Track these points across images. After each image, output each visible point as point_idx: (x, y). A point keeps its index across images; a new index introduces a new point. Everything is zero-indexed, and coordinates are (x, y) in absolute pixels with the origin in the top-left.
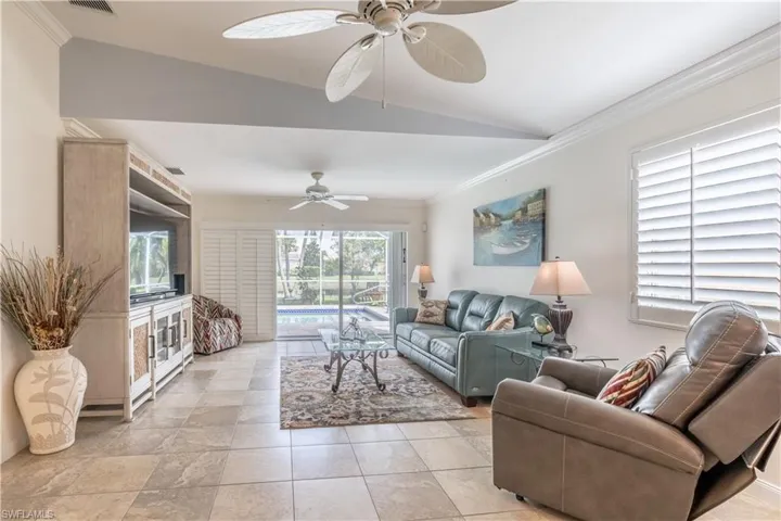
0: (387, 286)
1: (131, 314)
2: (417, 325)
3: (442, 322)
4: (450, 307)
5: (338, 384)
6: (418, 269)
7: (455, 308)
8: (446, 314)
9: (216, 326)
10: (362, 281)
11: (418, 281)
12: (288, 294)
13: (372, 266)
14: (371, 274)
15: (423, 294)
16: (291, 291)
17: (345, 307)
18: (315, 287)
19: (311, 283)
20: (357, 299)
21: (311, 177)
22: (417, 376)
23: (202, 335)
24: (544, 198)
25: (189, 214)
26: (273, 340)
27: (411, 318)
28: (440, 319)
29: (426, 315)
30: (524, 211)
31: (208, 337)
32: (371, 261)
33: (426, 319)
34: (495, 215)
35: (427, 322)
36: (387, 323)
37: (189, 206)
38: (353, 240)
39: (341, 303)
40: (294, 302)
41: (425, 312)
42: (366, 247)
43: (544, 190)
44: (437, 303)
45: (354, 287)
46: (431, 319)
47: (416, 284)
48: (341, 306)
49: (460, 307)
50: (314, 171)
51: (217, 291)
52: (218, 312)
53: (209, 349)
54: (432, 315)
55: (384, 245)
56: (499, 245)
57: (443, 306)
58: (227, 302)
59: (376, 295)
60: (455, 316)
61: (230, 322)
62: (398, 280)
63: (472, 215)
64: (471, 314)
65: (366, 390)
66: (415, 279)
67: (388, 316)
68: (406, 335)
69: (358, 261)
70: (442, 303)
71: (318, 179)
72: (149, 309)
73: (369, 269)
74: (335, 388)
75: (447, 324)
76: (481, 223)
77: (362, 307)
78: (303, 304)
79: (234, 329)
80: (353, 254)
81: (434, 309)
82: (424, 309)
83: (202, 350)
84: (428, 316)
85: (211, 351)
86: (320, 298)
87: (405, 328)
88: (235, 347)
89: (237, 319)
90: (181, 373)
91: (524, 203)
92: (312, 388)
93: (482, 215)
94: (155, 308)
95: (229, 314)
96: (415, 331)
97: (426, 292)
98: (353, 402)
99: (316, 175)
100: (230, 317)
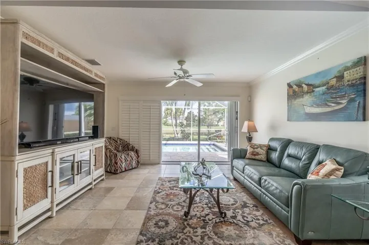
0: (226, 133)
1: (17, 158)
2: (247, 161)
3: (265, 160)
4: (270, 149)
5: (189, 210)
6: (246, 123)
7: (275, 150)
8: (268, 154)
9: (122, 156)
10: (213, 129)
11: (246, 131)
12: (176, 135)
13: (218, 122)
14: (217, 125)
15: (250, 139)
16: (177, 134)
17: (201, 142)
18: (189, 132)
19: (187, 130)
20: (210, 139)
21: (177, 64)
22: (250, 202)
23: (113, 161)
24: (365, 64)
25: (103, 89)
26: (159, 164)
27: (243, 155)
28: (263, 157)
29: (253, 154)
30: (340, 78)
31: (116, 163)
32: (218, 119)
33: (253, 157)
34: (308, 85)
35: (254, 160)
36: (226, 153)
37: (104, 84)
38: (209, 109)
39: (199, 140)
40: (178, 139)
41: (253, 152)
42: (215, 112)
43: (365, 57)
44: (261, 146)
45: (209, 132)
46: (257, 157)
47: (245, 133)
48: (199, 142)
49: (278, 150)
50: (179, 59)
51: (128, 135)
52: (127, 147)
53: (117, 170)
54: (258, 154)
55: (224, 111)
56: (312, 106)
57: (265, 148)
58: (133, 142)
59: (220, 137)
60: (275, 156)
61: (132, 154)
62: (233, 130)
63: (286, 87)
64: (289, 156)
65: (211, 216)
66: (245, 129)
67: (226, 148)
68: (241, 167)
69: (211, 119)
70: (264, 146)
71: (182, 66)
72: (51, 151)
73: (216, 123)
74: (187, 214)
75: (269, 161)
76: (294, 92)
77: (213, 143)
78: (182, 140)
79: (134, 158)
80: (208, 116)
81: (259, 150)
82: (252, 150)
83: (113, 171)
84: (255, 155)
85: (118, 172)
86: (191, 137)
87: (239, 163)
88: (135, 168)
89: (137, 152)
90: (91, 189)
91: (339, 71)
92: (171, 211)
93: (295, 87)
94: (56, 150)
95: (133, 149)
96: (247, 166)
97: (252, 137)
98: (200, 231)
99: (181, 62)
100: (133, 150)
